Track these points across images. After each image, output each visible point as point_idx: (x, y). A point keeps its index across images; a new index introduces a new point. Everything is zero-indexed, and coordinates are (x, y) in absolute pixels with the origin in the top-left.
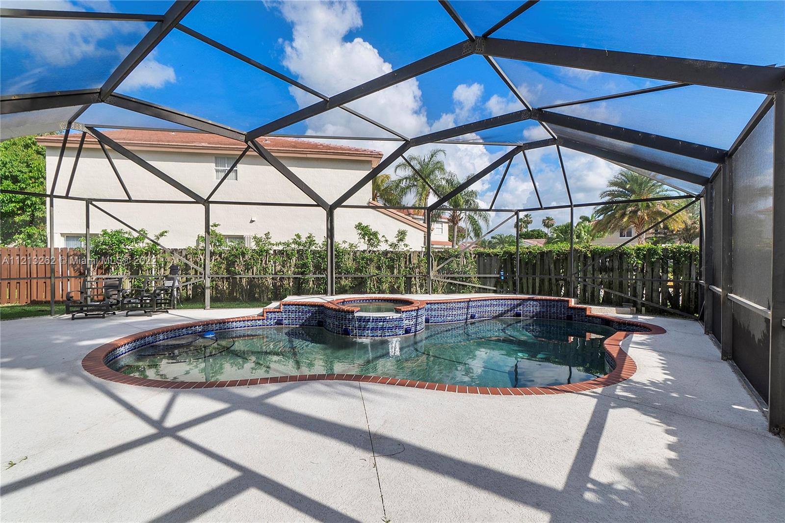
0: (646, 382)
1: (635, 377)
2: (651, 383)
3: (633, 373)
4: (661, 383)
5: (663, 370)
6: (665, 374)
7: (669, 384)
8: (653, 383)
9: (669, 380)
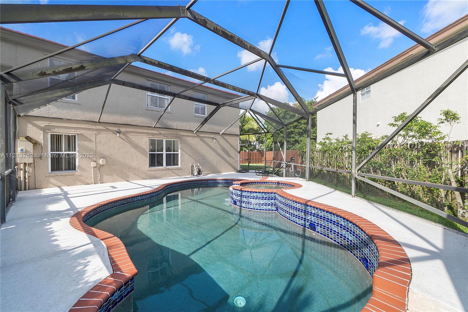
0: (61, 219)
1: (68, 219)
2: (59, 219)
3: (70, 221)
4: (53, 222)
5: (53, 231)
6: (51, 228)
7: (48, 223)
8: (58, 220)
9: (48, 225)
